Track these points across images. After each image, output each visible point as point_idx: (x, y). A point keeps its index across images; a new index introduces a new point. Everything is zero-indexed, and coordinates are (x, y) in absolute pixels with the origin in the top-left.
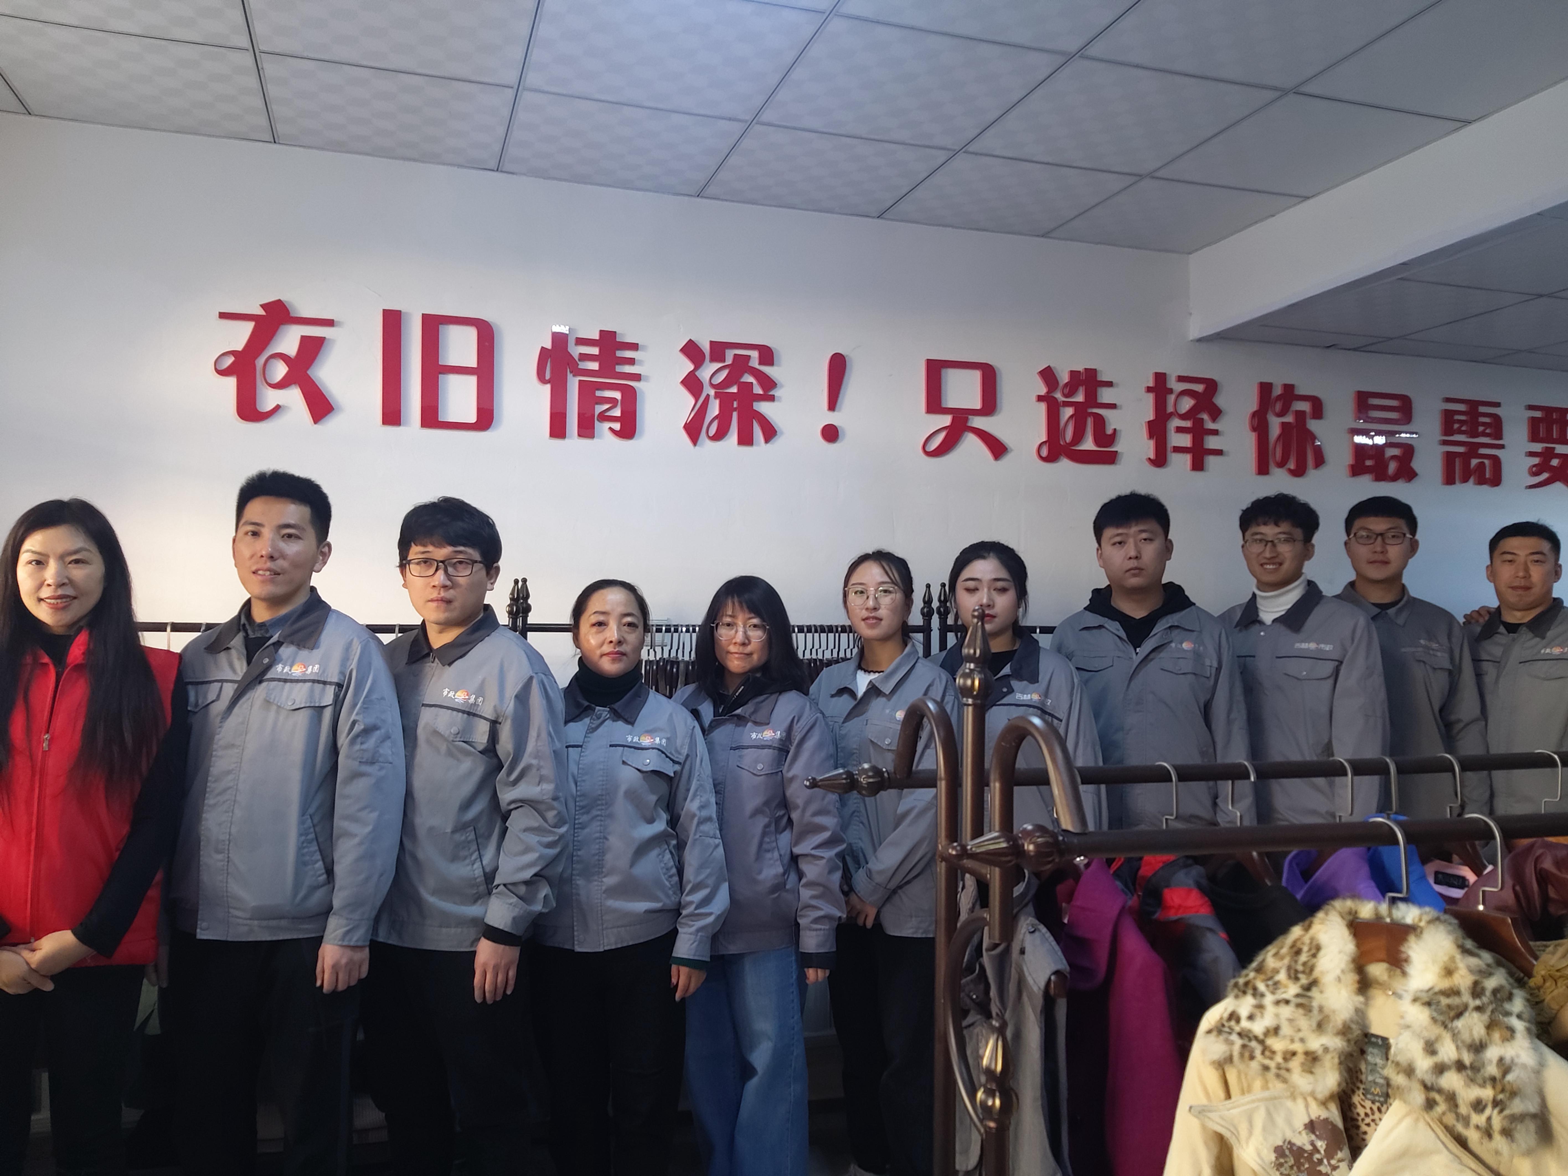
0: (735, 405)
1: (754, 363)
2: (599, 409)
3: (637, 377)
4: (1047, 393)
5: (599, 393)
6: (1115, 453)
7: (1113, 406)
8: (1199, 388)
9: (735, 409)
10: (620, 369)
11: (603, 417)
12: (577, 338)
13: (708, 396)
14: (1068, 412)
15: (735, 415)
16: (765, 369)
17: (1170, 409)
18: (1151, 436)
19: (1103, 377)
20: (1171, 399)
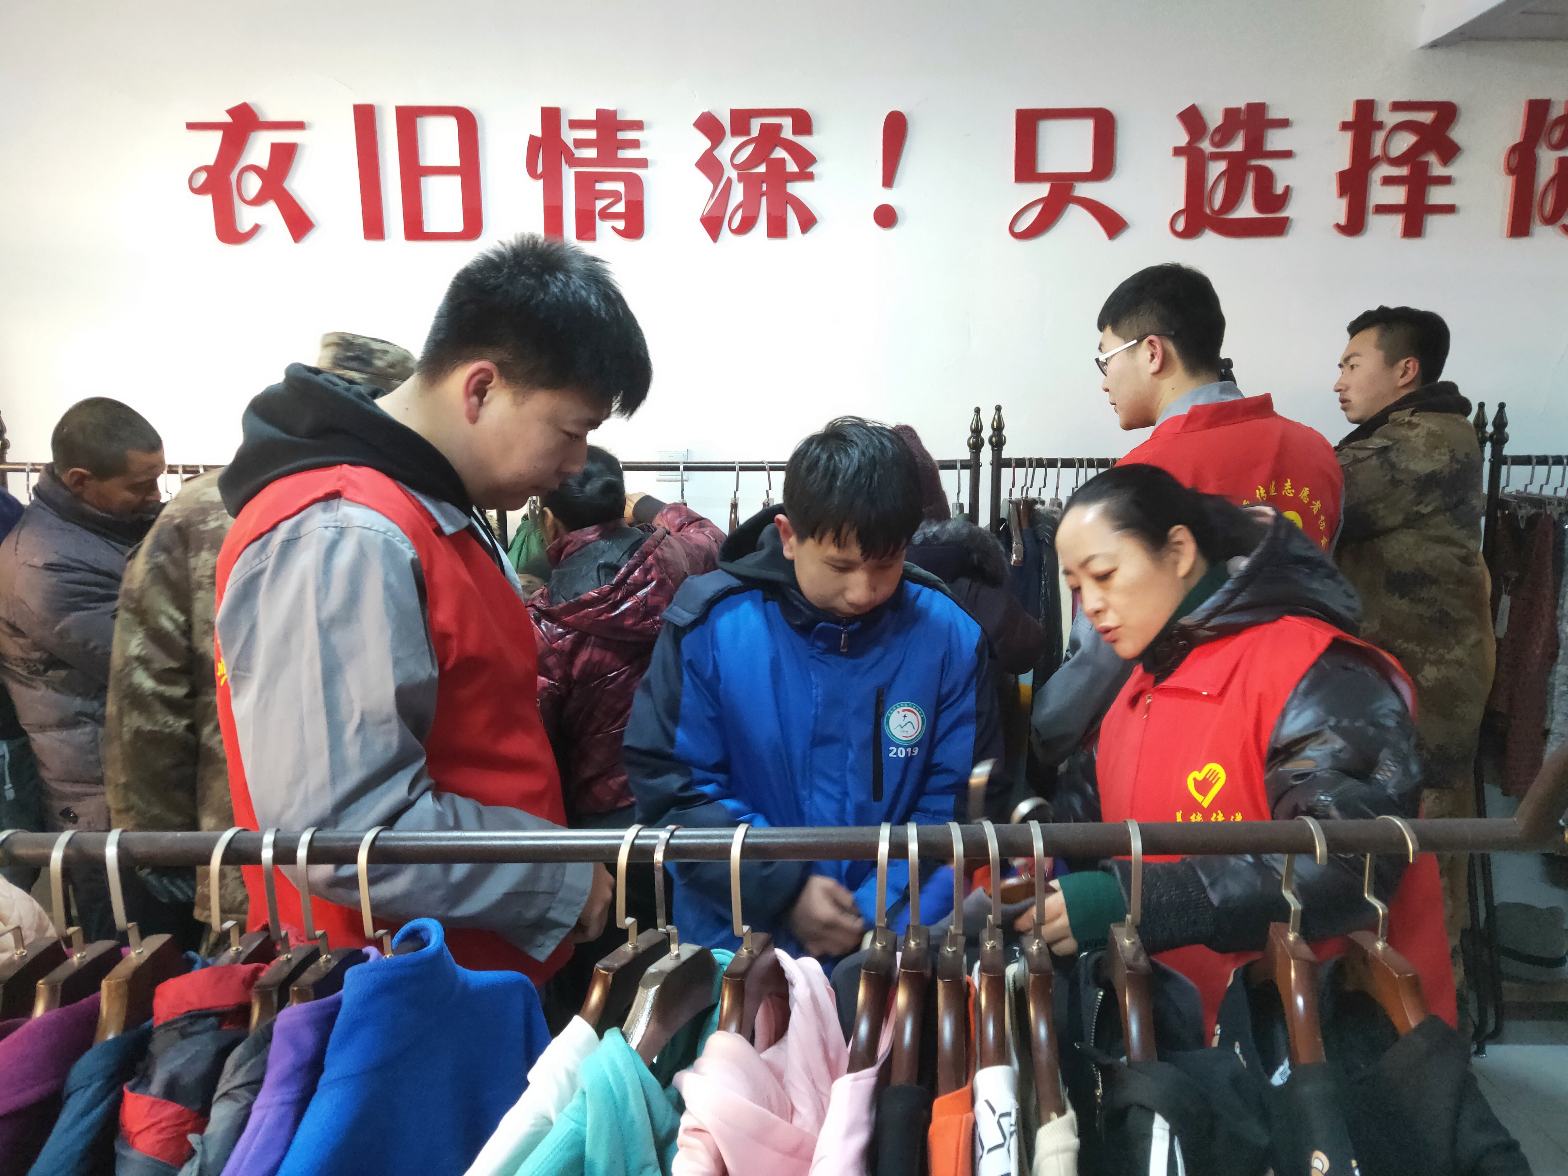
0: (764, 187)
1: (787, 133)
2: (600, 204)
3: (643, 163)
4: (1189, 143)
5: (599, 186)
6: (1286, 220)
7: (1287, 154)
8: (1426, 117)
9: (763, 194)
10: (624, 154)
11: (605, 215)
12: (570, 121)
13: (729, 180)
14: (1217, 168)
15: (764, 200)
16: (802, 141)
17: (1377, 151)
18: (1342, 193)
19: (1274, 114)
20: (1379, 138)
